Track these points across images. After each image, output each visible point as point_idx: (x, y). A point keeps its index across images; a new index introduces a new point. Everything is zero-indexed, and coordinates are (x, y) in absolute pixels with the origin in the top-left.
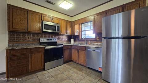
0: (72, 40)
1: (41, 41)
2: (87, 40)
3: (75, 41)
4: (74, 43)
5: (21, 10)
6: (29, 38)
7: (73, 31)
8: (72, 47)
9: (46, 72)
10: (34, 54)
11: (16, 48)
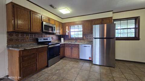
0: (62, 39)
1: (39, 41)
2: (77, 39)
3: (64, 40)
4: (64, 42)
5: (25, 10)
6: (27, 38)
7: (64, 31)
8: (65, 45)
9: (49, 68)
10: (40, 53)
11: (28, 49)
